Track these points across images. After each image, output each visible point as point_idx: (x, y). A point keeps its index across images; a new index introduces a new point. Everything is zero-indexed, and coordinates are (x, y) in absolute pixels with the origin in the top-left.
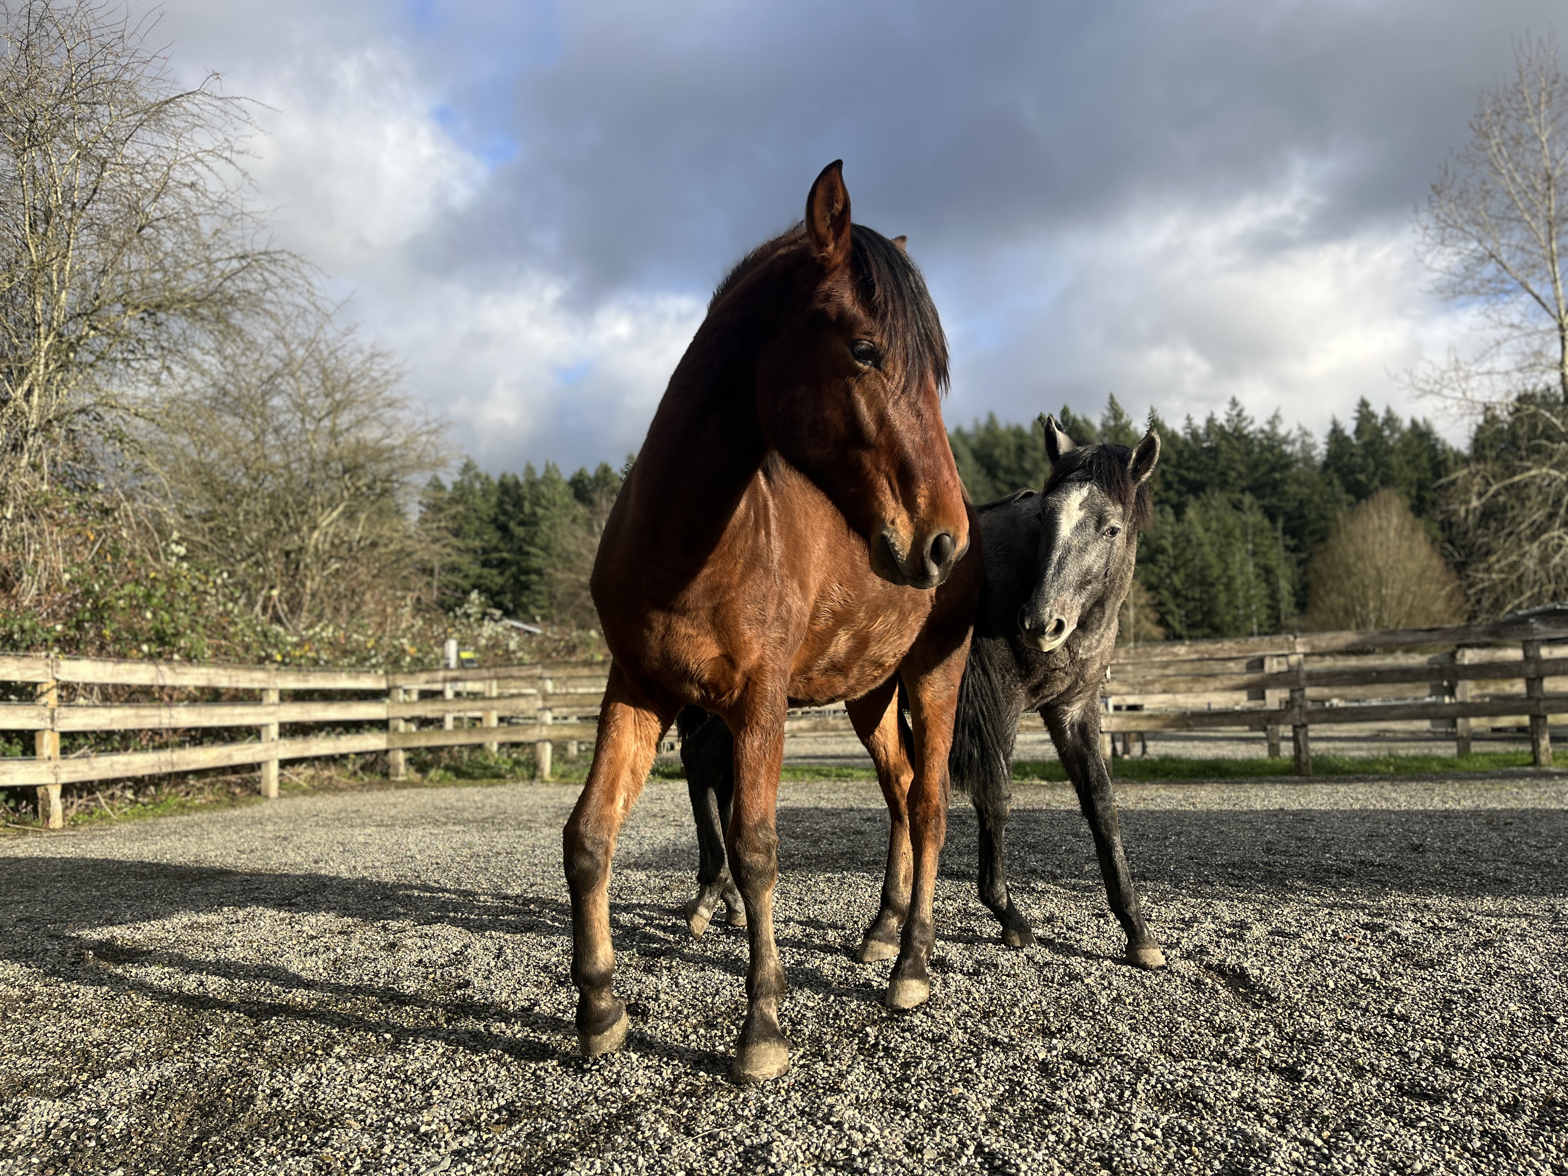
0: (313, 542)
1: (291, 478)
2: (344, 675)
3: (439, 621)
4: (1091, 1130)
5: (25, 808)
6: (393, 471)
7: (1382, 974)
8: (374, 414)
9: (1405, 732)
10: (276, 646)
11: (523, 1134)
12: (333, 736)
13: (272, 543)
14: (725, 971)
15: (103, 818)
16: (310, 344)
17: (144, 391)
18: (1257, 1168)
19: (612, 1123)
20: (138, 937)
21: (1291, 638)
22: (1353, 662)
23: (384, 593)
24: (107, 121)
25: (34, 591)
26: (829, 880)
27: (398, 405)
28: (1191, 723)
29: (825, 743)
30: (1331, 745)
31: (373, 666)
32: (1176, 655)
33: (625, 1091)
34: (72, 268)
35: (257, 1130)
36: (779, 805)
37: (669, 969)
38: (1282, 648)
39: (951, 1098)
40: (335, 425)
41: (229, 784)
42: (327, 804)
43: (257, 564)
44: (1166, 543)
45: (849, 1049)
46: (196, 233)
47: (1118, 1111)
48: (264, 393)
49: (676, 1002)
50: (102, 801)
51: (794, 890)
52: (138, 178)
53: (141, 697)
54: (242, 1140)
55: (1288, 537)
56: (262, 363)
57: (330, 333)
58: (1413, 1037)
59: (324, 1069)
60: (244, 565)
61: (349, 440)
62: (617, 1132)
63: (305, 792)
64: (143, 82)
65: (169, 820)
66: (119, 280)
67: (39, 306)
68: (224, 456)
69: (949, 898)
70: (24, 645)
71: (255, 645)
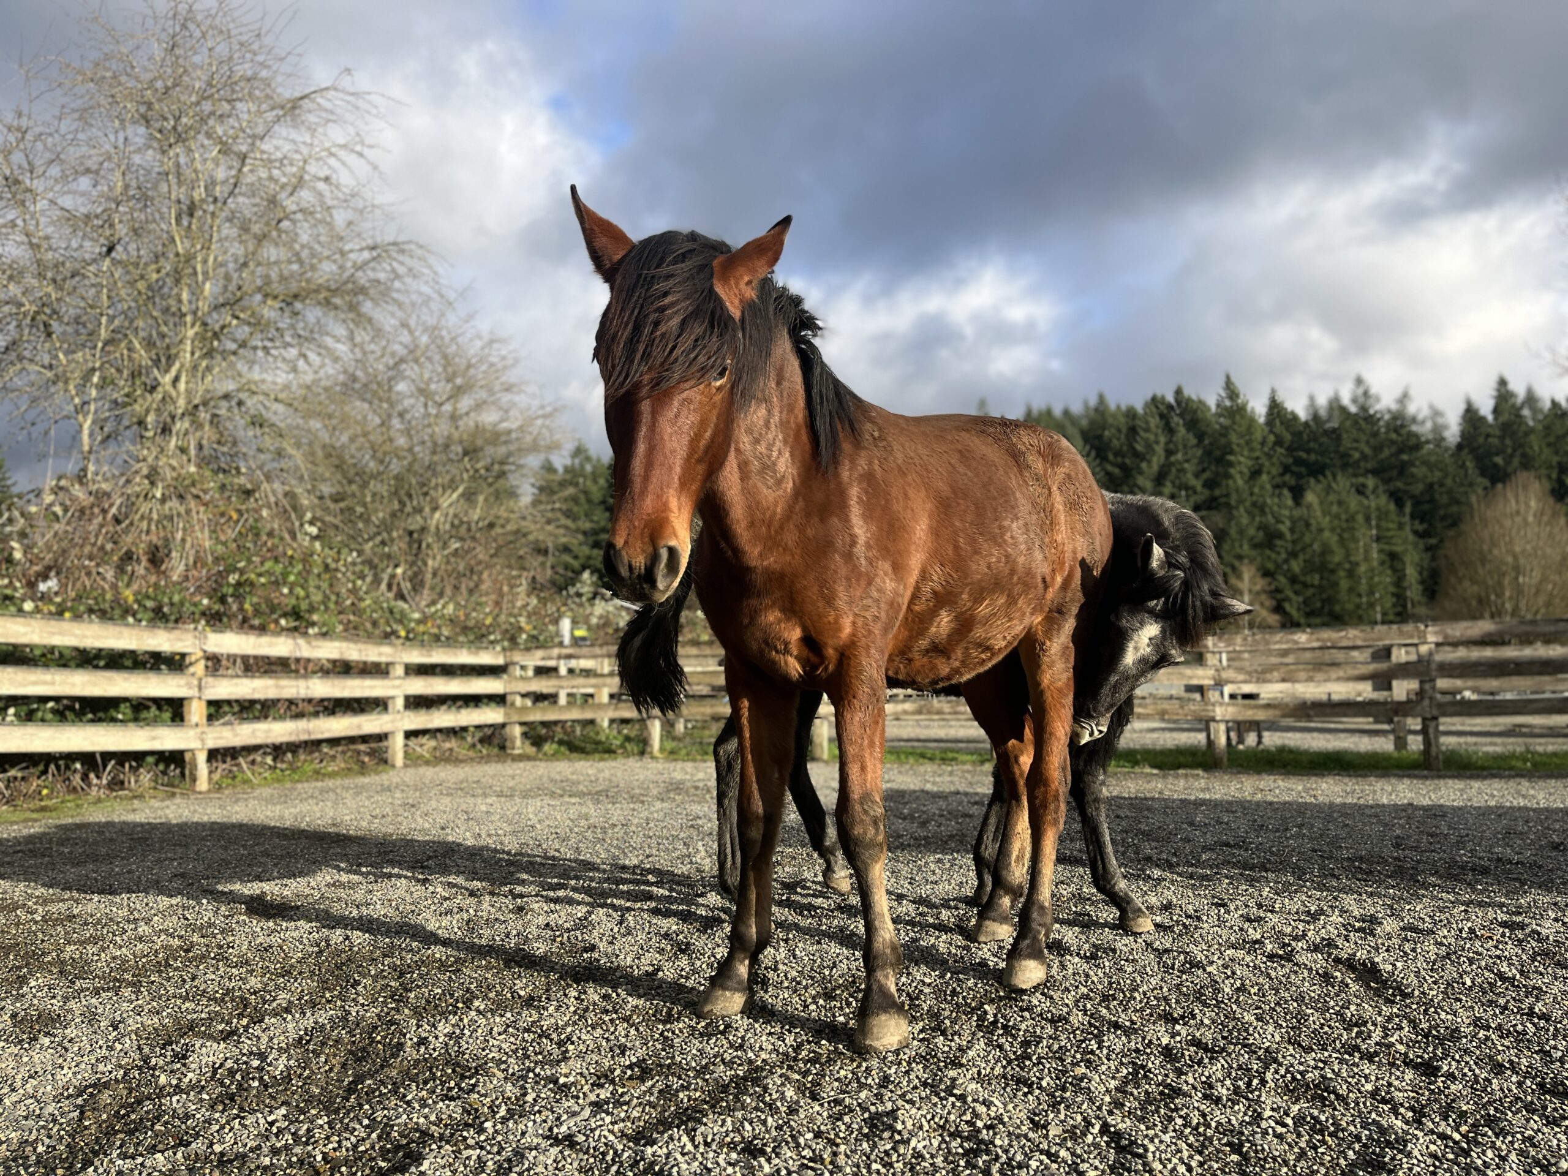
0: (434, 522)
1: (415, 460)
2: (464, 651)
3: (553, 601)
4: (1218, 1116)
5: (173, 771)
6: (510, 454)
7: (1522, 973)
8: (491, 399)
9: (1542, 727)
10: (400, 622)
11: (656, 1091)
12: (453, 709)
13: (397, 523)
14: (841, 944)
15: (246, 782)
16: (433, 331)
17: (282, 377)
18: (1393, 1159)
19: (740, 1084)
20: (285, 893)
21: (1422, 627)
22: (1488, 653)
23: (500, 573)
24: (245, 116)
25: (182, 567)
26: (939, 861)
27: (515, 389)
28: (1311, 713)
29: (928, 727)
30: (1462, 740)
31: (492, 642)
32: (1296, 642)
33: (750, 1054)
34: (215, 259)
35: (407, 1075)
36: (885, 786)
37: (786, 941)
38: (1412, 637)
39: (1074, 1077)
40: (455, 409)
41: (358, 752)
42: (449, 774)
43: (383, 543)
44: (1284, 528)
45: (968, 1026)
46: (330, 225)
47: (1247, 1099)
48: (390, 380)
49: (794, 973)
50: (245, 766)
51: (905, 871)
52: (276, 173)
53: (279, 668)
54: (394, 1084)
55: (1417, 522)
56: (388, 350)
57: (452, 319)
58: (1555, 1037)
59: (466, 1021)
60: (371, 544)
61: (468, 423)
62: (745, 1092)
63: (427, 763)
64: (279, 79)
65: (306, 785)
66: (260, 270)
67: (185, 296)
68: (352, 440)
69: (1062, 882)
70: (173, 618)
71: (382, 621)
